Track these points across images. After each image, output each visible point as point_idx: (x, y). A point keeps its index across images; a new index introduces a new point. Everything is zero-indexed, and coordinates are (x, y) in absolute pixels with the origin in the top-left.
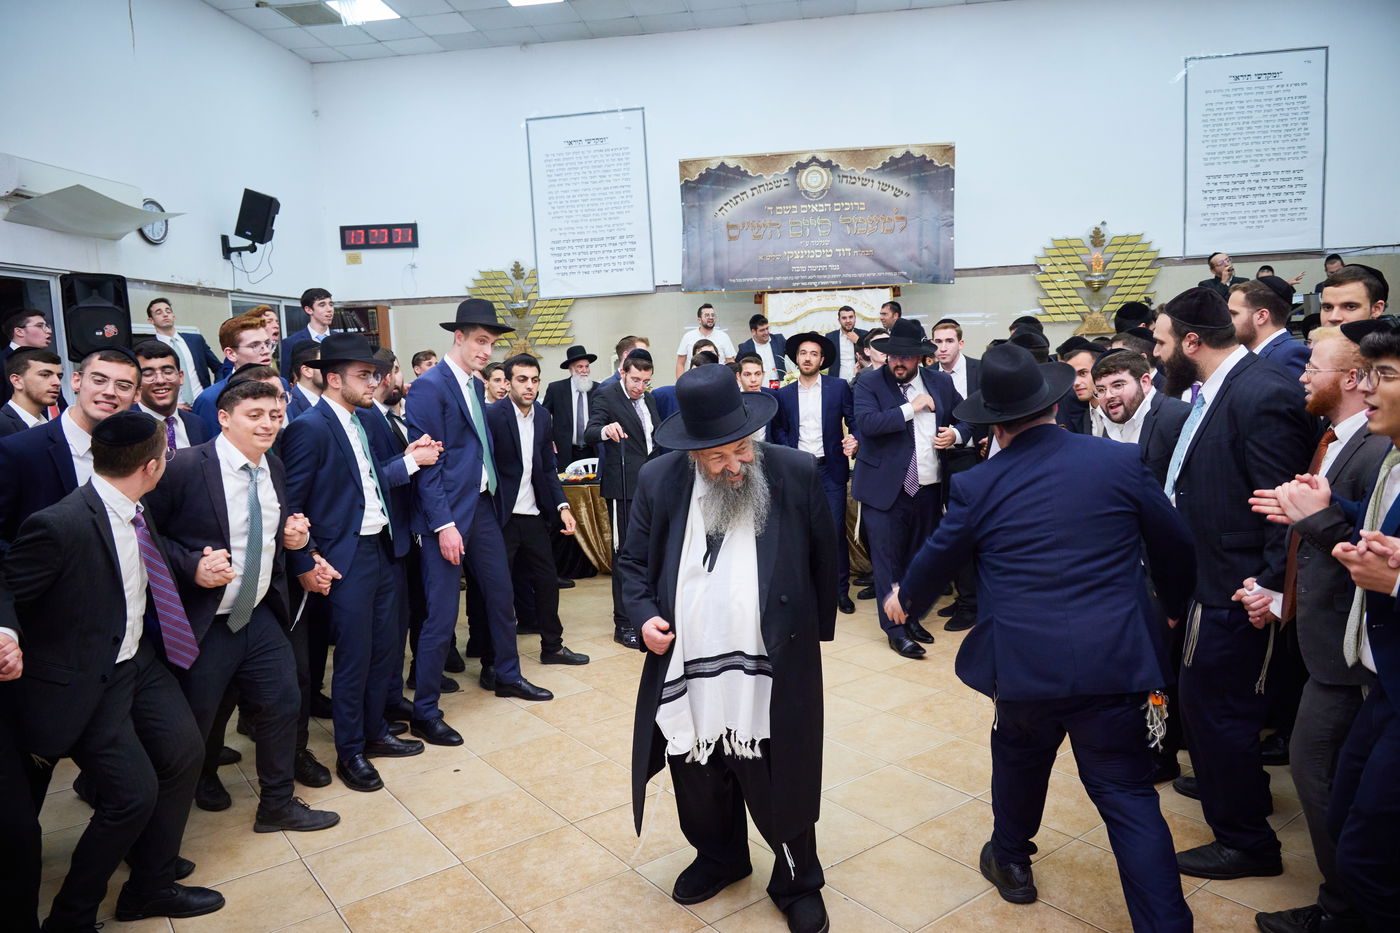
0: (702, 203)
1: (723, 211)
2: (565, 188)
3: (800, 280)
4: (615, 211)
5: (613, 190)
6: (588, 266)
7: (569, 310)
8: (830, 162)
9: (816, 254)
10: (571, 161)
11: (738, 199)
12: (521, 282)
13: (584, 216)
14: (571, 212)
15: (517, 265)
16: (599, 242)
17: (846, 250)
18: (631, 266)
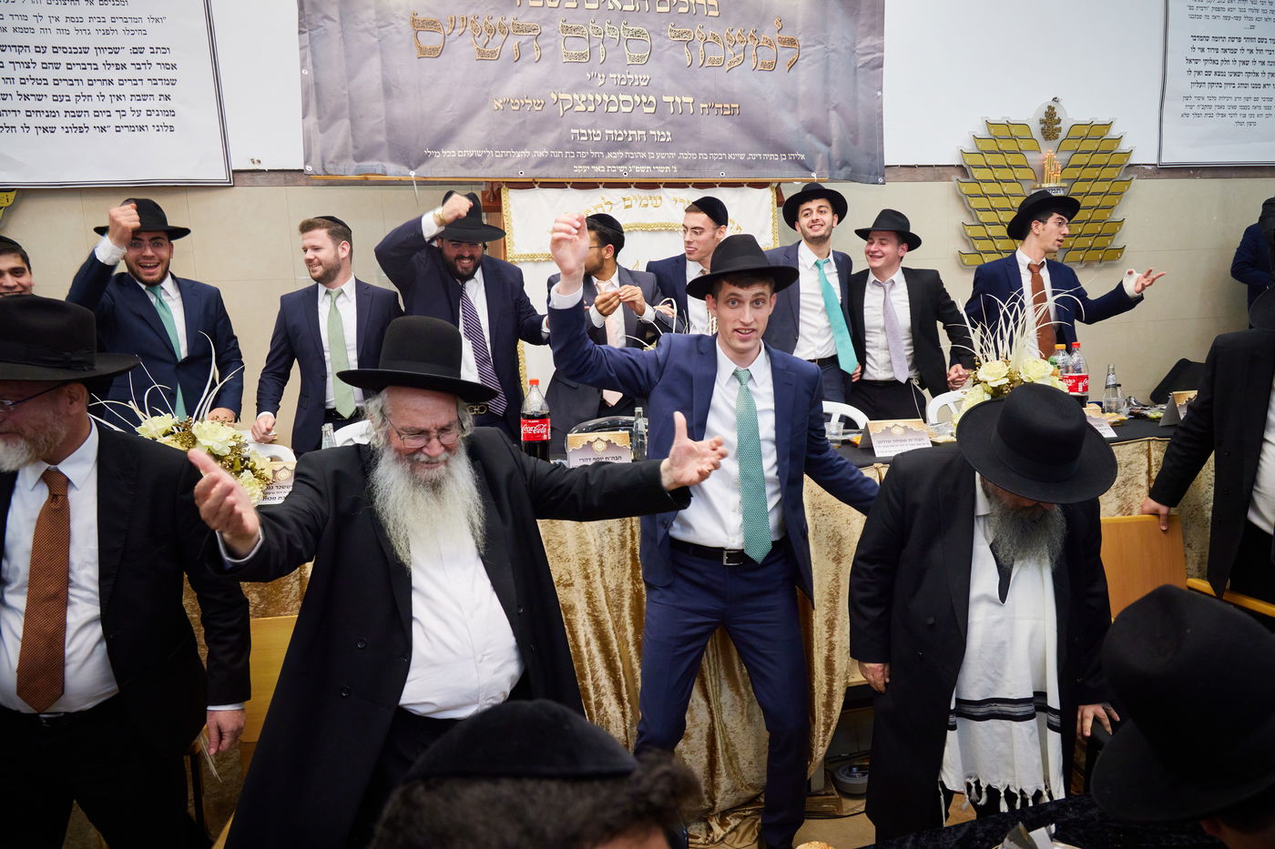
6: (52, 114)
9: (621, 104)
17: (685, 99)
18: (162, 120)
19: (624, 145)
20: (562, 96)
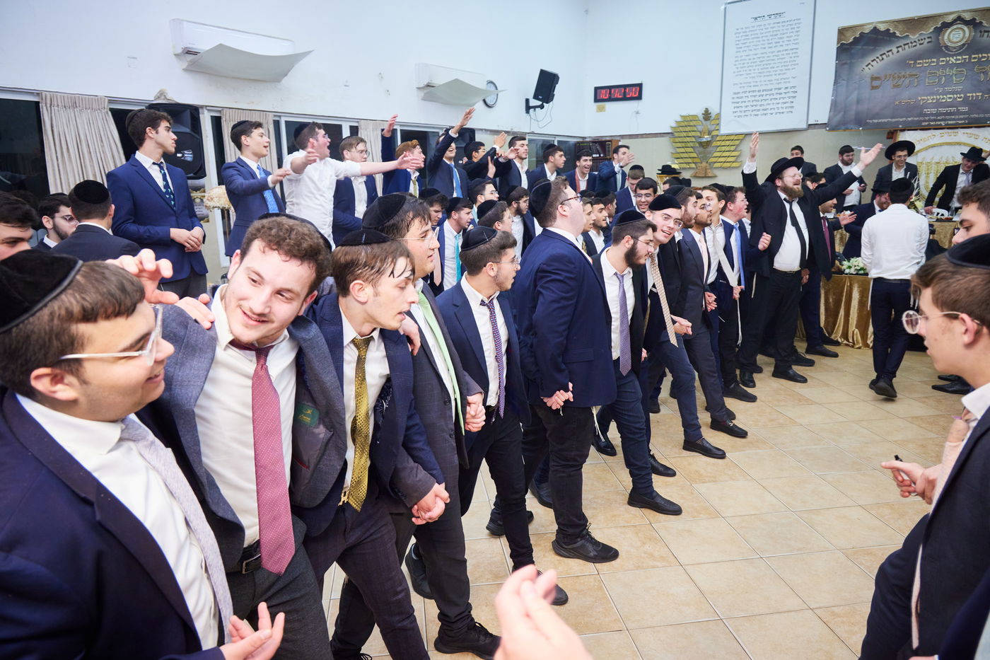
0: (853, 61)
1: (870, 66)
2: (747, 53)
3: (929, 120)
4: (783, 68)
5: (784, 52)
6: (759, 110)
7: (740, 143)
8: (974, 19)
9: (948, 98)
10: (756, 32)
11: (884, 56)
12: (708, 122)
13: (760, 73)
14: (750, 70)
15: (707, 111)
16: (767, 93)
17: (978, 94)
18: (790, 109)
19: (947, 114)
20: (923, 98)
